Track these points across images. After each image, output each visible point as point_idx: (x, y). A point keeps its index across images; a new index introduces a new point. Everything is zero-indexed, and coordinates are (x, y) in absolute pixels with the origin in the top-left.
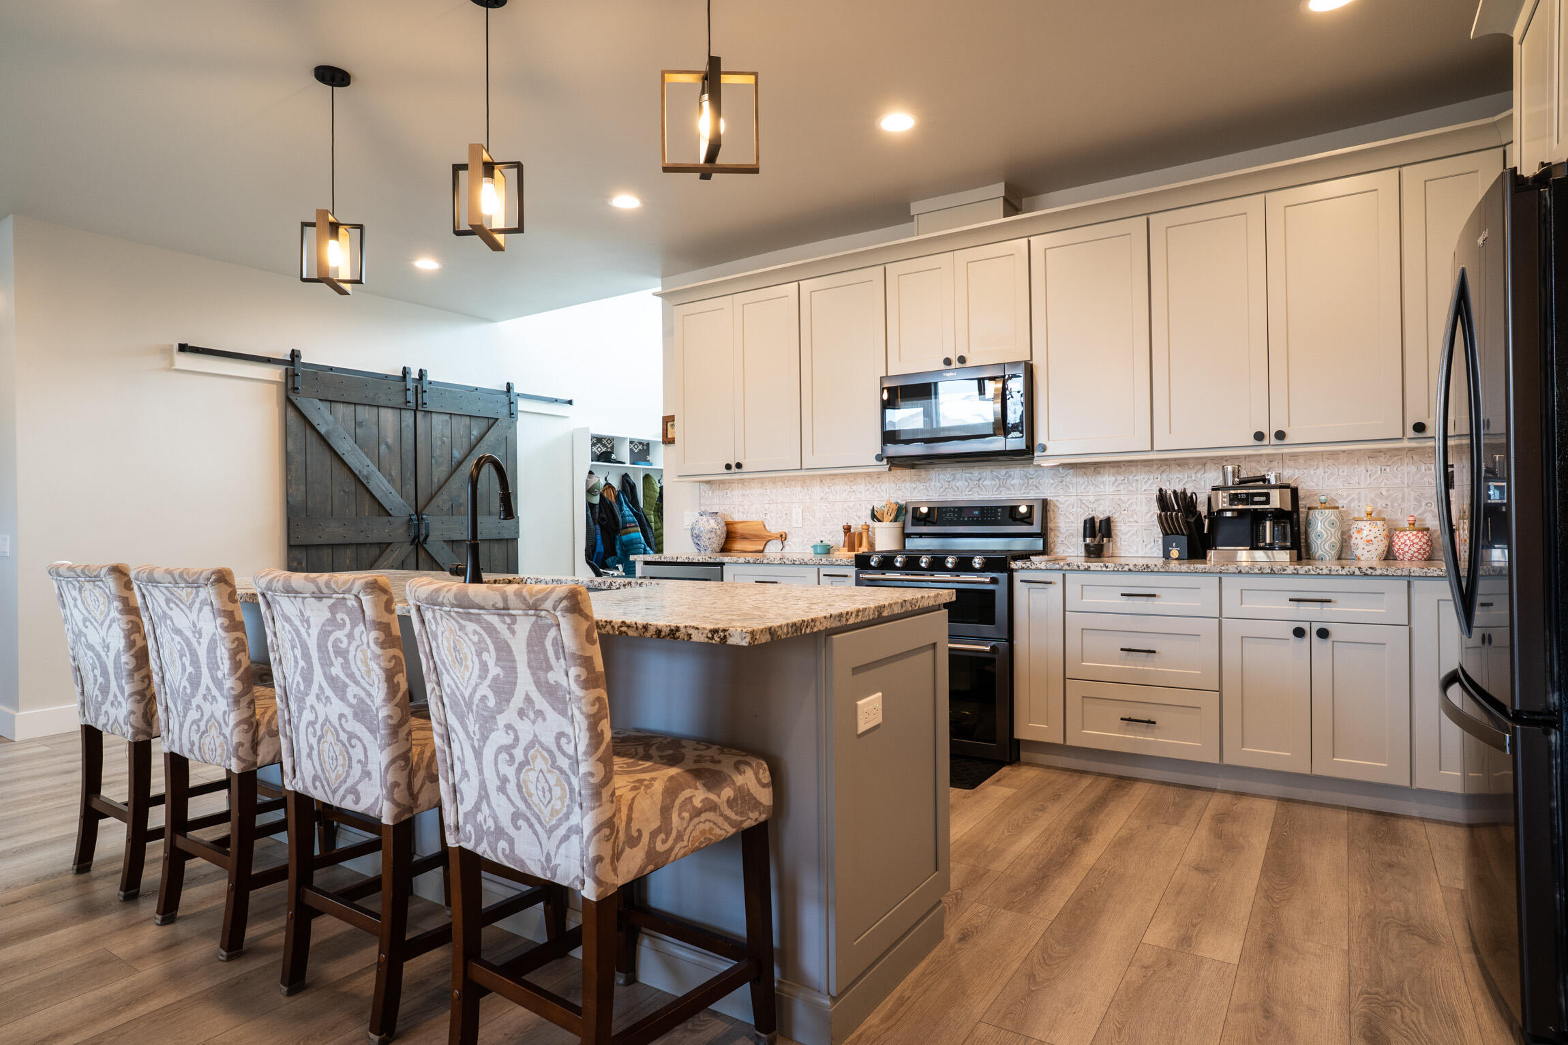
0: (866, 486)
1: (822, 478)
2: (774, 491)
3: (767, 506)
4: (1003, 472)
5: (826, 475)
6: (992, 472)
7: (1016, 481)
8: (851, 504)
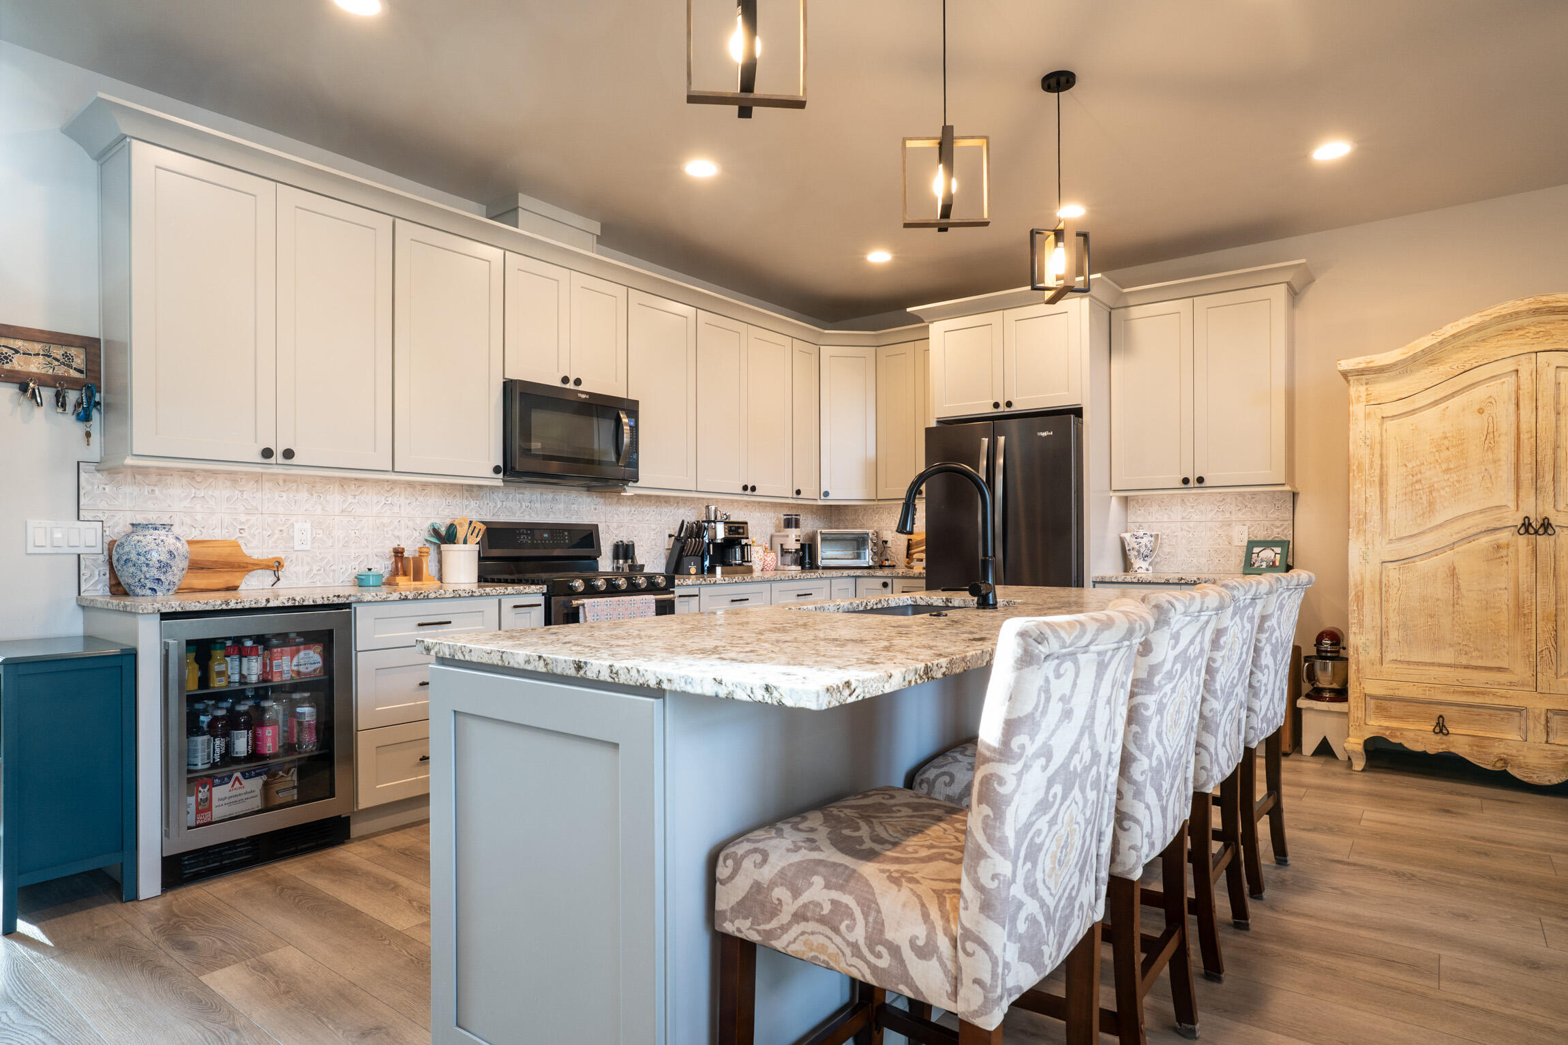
0: (407, 498)
1: (343, 482)
2: (259, 495)
3: (243, 518)
4: (550, 496)
5: (350, 479)
6: (541, 494)
7: (561, 506)
8: (386, 520)
